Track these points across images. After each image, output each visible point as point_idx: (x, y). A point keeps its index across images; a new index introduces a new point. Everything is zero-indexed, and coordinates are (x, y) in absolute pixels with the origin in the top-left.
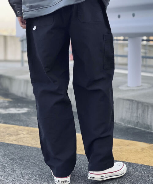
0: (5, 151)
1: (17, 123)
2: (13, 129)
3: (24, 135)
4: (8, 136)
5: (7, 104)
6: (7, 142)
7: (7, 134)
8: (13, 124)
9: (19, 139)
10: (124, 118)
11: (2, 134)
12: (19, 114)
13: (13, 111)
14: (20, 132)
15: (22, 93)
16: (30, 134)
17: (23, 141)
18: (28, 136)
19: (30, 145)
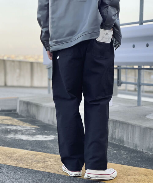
0: (33, 178)
1: (44, 151)
2: (40, 156)
3: (52, 162)
4: (35, 162)
5: (34, 131)
6: (35, 169)
7: (35, 161)
8: (40, 151)
9: (46, 166)
10: (151, 147)
11: (30, 161)
12: (46, 141)
13: (40, 138)
14: (47, 159)
15: (49, 120)
16: (57, 162)
17: (50, 168)
18: (55, 163)
19: (57, 173)
